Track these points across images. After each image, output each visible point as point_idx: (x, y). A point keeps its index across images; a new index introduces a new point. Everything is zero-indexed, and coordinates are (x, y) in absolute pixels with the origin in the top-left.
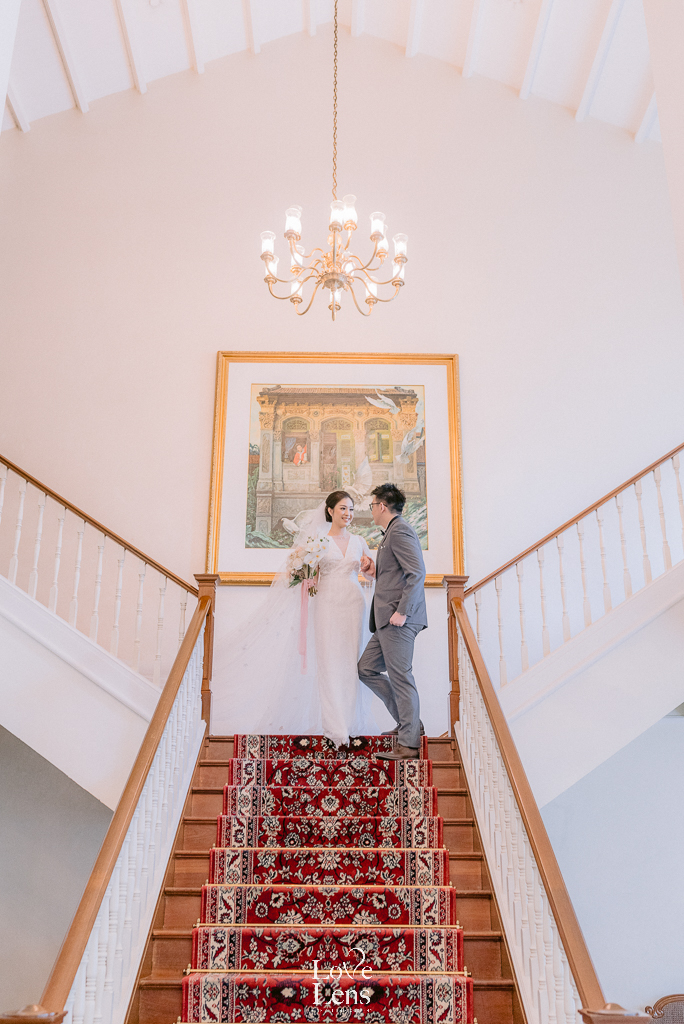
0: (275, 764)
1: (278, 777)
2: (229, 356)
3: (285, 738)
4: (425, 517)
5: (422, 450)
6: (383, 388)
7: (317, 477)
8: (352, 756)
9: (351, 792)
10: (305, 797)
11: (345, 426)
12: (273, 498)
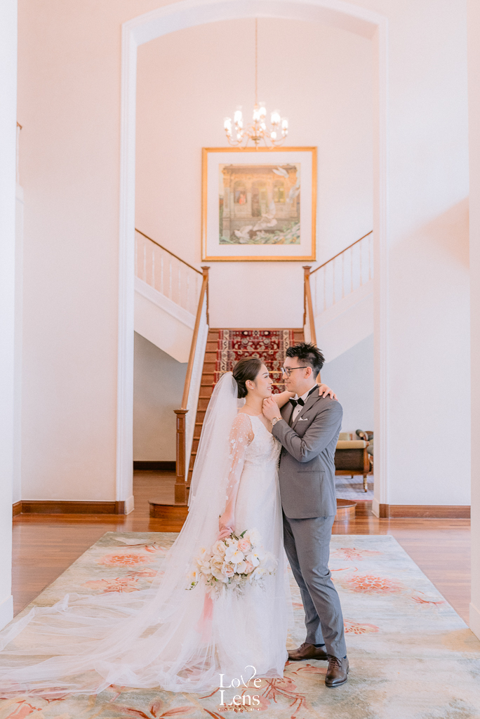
0: (235, 342)
1: (236, 346)
2: (208, 149)
3: (239, 332)
4: (299, 229)
5: (298, 197)
6: (281, 165)
7: (250, 210)
8: (264, 338)
9: (263, 352)
10: (246, 354)
11: (263, 184)
12: (231, 221)
